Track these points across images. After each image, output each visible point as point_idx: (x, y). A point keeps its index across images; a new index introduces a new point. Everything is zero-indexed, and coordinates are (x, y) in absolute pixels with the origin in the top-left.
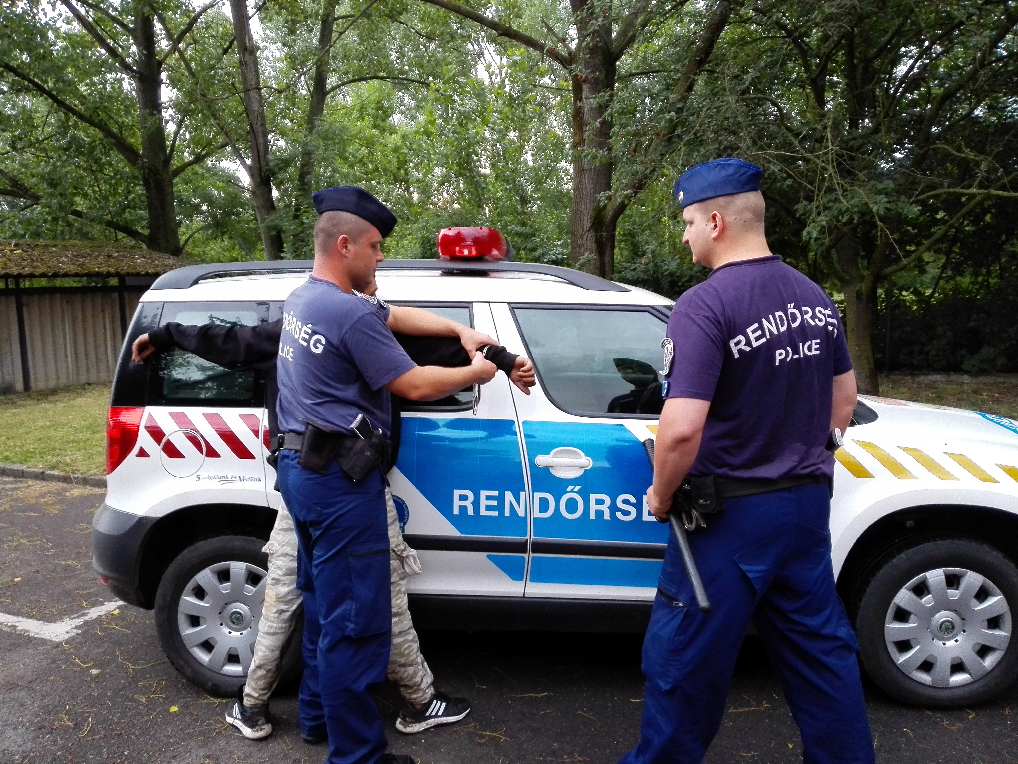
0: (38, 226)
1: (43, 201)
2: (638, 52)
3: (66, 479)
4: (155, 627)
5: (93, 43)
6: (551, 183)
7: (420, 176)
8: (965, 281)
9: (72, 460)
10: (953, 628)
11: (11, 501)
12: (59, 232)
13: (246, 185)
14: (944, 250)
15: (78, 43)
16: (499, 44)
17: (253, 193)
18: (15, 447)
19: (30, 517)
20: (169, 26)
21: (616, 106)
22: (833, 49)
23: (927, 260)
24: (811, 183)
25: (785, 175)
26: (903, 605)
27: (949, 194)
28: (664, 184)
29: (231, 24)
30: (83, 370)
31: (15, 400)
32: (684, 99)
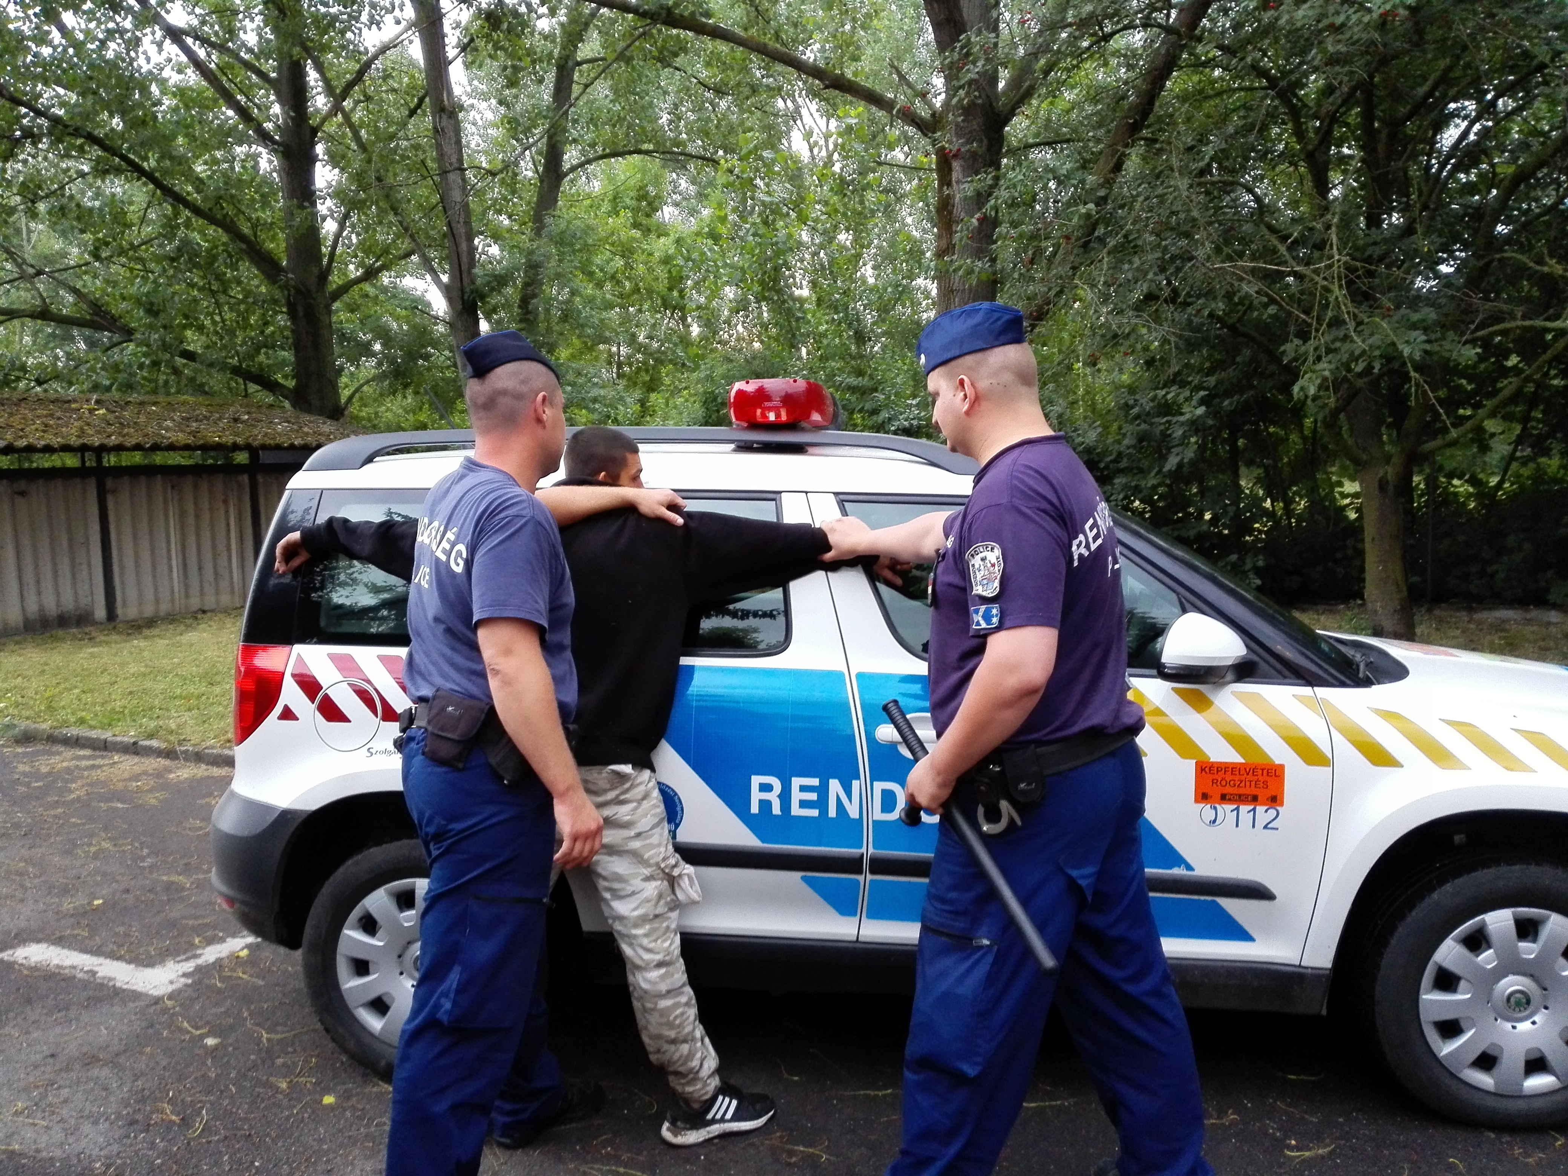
0: (130, 374)
1: (138, 336)
2: (1038, 112)
3: (169, 754)
4: (302, 976)
5: (215, 101)
6: (903, 311)
7: (702, 300)
8: (1552, 464)
9: (179, 726)
10: (1528, 1002)
11: (88, 785)
12: (161, 382)
13: (441, 313)
14: (1518, 415)
15: (192, 100)
16: (825, 99)
17: (451, 325)
18: (94, 704)
19: (117, 809)
20: (329, 75)
21: (1003, 194)
22: (1340, 107)
23: (1493, 430)
24: (1307, 312)
25: (1265, 299)
26: (1448, 965)
27: (1525, 329)
28: (1078, 312)
29: (420, 73)
30: (195, 590)
31: (94, 634)
32: (1108, 183)
